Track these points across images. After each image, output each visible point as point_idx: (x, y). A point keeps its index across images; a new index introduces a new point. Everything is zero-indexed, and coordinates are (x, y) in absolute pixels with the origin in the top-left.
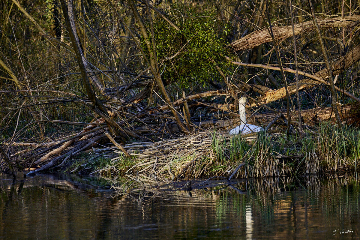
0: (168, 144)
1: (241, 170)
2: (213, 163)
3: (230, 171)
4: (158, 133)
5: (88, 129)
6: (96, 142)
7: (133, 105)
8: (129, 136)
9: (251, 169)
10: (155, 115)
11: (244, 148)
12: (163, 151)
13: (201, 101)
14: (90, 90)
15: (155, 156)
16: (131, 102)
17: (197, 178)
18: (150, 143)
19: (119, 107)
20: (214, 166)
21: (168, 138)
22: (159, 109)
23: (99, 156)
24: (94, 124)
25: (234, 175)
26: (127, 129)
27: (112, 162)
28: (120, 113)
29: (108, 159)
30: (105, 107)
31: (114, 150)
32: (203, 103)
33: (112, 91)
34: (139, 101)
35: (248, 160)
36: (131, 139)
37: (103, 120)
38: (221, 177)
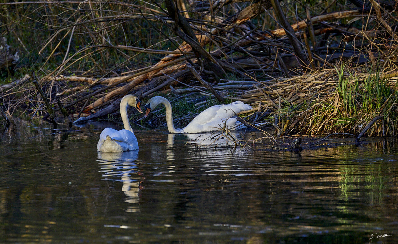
0: (279, 84)
1: (377, 125)
2: (338, 114)
3: (362, 125)
4: (268, 69)
5: (168, 60)
6: (177, 79)
7: (234, 27)
8: (226, 71)
9: (392, 124)
10: (266, 42)
11: (383, 93)
12: (270, 95)
13: (335, 24)
14: (171, 4)
15: (258, 102)
16: (231, 22)
17: (315, 134)
18: (253, 82)
19: (213, 30)
20: (339, 117)
21: (280, 76)
22: (272, 33)
23: (179, 99)
24: (176, 53)
25: (366, 131)
26: (224, 62)
27: (196, 107)
28: (215, 39)
29: (192, 103)
30: (192, 28)
31: (201, 92)
32: (337, 27)
33: (204, 6)
34: (242, 21)
35: (388, 111)
36: (229, 76)
37: (189, 48)
38: (349, 134)
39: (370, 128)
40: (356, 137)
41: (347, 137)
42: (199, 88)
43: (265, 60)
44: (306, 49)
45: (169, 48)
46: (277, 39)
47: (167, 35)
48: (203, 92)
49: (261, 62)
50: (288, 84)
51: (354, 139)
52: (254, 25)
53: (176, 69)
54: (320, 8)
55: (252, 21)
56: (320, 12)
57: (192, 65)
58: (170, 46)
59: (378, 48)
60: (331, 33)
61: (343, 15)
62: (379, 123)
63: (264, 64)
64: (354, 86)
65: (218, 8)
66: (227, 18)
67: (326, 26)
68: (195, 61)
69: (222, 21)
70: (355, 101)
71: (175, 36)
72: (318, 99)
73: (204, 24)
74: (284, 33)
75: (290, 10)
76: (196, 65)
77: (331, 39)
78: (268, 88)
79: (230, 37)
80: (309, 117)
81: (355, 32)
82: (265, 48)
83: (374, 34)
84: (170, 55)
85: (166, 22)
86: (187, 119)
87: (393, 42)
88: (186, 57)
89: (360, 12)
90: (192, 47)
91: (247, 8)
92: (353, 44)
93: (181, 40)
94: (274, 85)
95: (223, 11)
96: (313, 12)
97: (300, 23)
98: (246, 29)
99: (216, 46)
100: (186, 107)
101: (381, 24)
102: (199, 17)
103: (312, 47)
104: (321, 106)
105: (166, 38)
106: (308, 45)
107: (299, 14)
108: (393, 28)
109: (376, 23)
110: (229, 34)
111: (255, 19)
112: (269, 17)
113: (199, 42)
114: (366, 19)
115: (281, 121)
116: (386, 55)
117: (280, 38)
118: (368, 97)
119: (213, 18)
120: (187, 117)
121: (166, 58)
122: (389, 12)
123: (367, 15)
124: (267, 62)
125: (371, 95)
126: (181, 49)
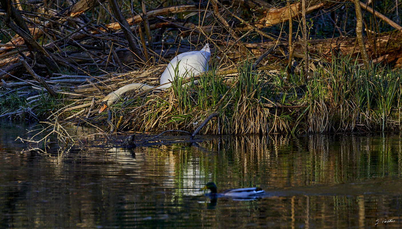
0: (113, 79)
1: (213, 122)
2: (172, 110)
3: (197, 123)
4: (102, 64)
5: (1, 53)
6: (9, 72)
7: (67, 20)
8: (59, 65)
9: (227, 122)
10: (101, 36)
11: (219, 90)
12: (104, 90)
13: (171, 19)
15: (91, 97)
16: (65, 15)
17: (148, 131)
18: (86, 77)
19: (47, 23)
20: (173, 114)
21: (114, 71)
22: (107, 27)
23: (11, 93)
24: (8, 46)
26: (57, 55)
27: (28, 101)
28: (48, 32)
29: (23, 98)
30: (25, 21)
31: (33, 86)
32: (173, 22)
34: (76, 14)
35: (223, 108)
36: (62, 70)
37: (22, 41)
38: (183, 131)
39: (205, 125)
40: (191, 134)
41: (181, 134)
42: (31, 82)
43: (99, 55)
44: (141, 44)
46: (111, 33)
48: (35, 86)
49: (95, 56)
50: (122, 80)
51: (188, 137)
52: (88, 19)
53: (8, 62)
54: (156, 2)
55: (87, 14)
56: (156, 6)
57: (25, 58)
58: (2, 38)
59: (215, 44)
60: (167, 28)
61: (179, 10)
63: (98, 58)
64: (189, 82)
65: (52, 1)
66: (61, 11)
67: (162, 21)
68: (27, 54)
69: (56, 14)
70: (190, 98)
71: (7, 28)
72: (152, 95)
73: (37, 16)
74: (118, 27)
75: (126, 4)
76: (28, 58)
77: (167, 34)
78: (102, 83)
79: (63, 31)
80: (143, 113)
81: (191, 27)
82: (100, 42)
83: (210, 29)
84: (2, 47)
86: (18, 113)
87: (230, 38)
88: (18, 50)
89: (197, 7)
90: (25, 40)
91: (82, 0)
93: (14, 33)
94: (107, 80)
95: (56, 4)
96: (149, 6)
97: (135, 17)
98: (80, 23)
99: (49, 39)
100: (17, 101)
101: (218, 19)
102: (32, 10)
103: (147, 42)
104: (156, 102)
106: (144, 39)
107: (134, 9)
108: (230, 24)
109: (214, 18)
110: (63, 27)
111: (90, 12)
112: (104, 11)
113: (32, 34)
114: (202, 14)
116: (222, 52)
117: (115, 32)
118: (204, 94)
119: (46, 10)
120: (19, 112)
122: (226, 7)
123: (204, 10)
124: (101, 57)
125: (206, 92)
126: (13, 41)
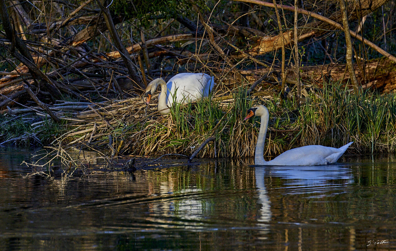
0: (113, 105)
1: (209, 146)
2: (171, 135)
3: (194, 147)
4: (103, 91)
5: (6, 81)
6: (14, 100)
7: (70, 49)
8: (62, 92)
9: (224, 146)
10: (102, 64)
11: (215, 115)
12: (105, 116)
13: (169, 47)
14: (8, 25)
15: (93, 122)
16: (67, 44)
17: (148, 155)
18: (88, 103)
19: (50, 52)
20: (172, 139)
21: (115, 97)
22: (107, 56)
23: (16, 119)
24: (13, 74)
25: (199, 152)
26: (60, 83)
27: (32, 127)
28: (51, 60)
29: (28, 124)
30: (29, 50)
31: (37, 112)
32: (171, 50)
33: (41, 28)
34: (78, 43)
35: (219, 132)
36: (65, 97)
37: (26, 69)
38: (181, 155)
39: (203, 149)
40: (189, 158)
41: (179, 158)
42: (35, 109)
43: (100, 82)
44: (140, 72)
45: (6, 69)
46: (112, 61)
47: (4, 56)
48: (39, 113)
49: (96, 83)
50: (122, 106)
51: (186, 160)
52: (89, 48)
53: (13, 89)
54: (155, 32)
55: (88, 43)
56: (155, 35)
57: (29, 85)
58: (7, 67)
59: (211, 71)
60: (165, 56)
61: (176, 39)
62: (211, 145)
63: (99, 86)
64: (187, 108)
65: (54, 31)
66: (63, 40)
67: (160, 49)
68: (32, 82)
69: (59, 43)
70: (187, 123)
71: (12, 57)
72: (151, 121)
73: (40, 46)
74: (118, 55)
75: (125, 33)
76: (32, 86)
77: (165, 62)
78: (103, 110)
79: (66, 59)
80: (143, 138)
81: (188, 55)
82: (101, 70)
83: (207, 57)
84: (7, 76)
85: (4, 43)
86: (23, 139)
87: (225, 66)
88: (23, 78)
89: (194, 36)
90: (29, 69)
91: (83, 30)
92: (186, 67)
93: (18, 62)
94: (108, 107)
95: (59, 33)
96: (147, 35)
97: (135, 46)
98: (82, 52)
99: (52, 67)
100: (23, 127)
101: (214, 47)
102: (36, 39)
103: (146, 70)
104: (155, 127)
105: (4, 59)
106: (143, 67)
107: (133, 38)
108: (225, 52)
109: (209, 46)
110: (65, 56)
111: (91, 42)
112: (105, 40)
113: (36, 63)
114: (199, 42)
115: (115, 142)
116: (218, 78)
117: (115, 60)
118: (201, 119)
119: (49, 40)
120: (23, 137)
121: (4, 79)
122: (222, 36)
123: (200, 39)
124: (102, 84)
125: (203, 117)
126: (18, 70)
